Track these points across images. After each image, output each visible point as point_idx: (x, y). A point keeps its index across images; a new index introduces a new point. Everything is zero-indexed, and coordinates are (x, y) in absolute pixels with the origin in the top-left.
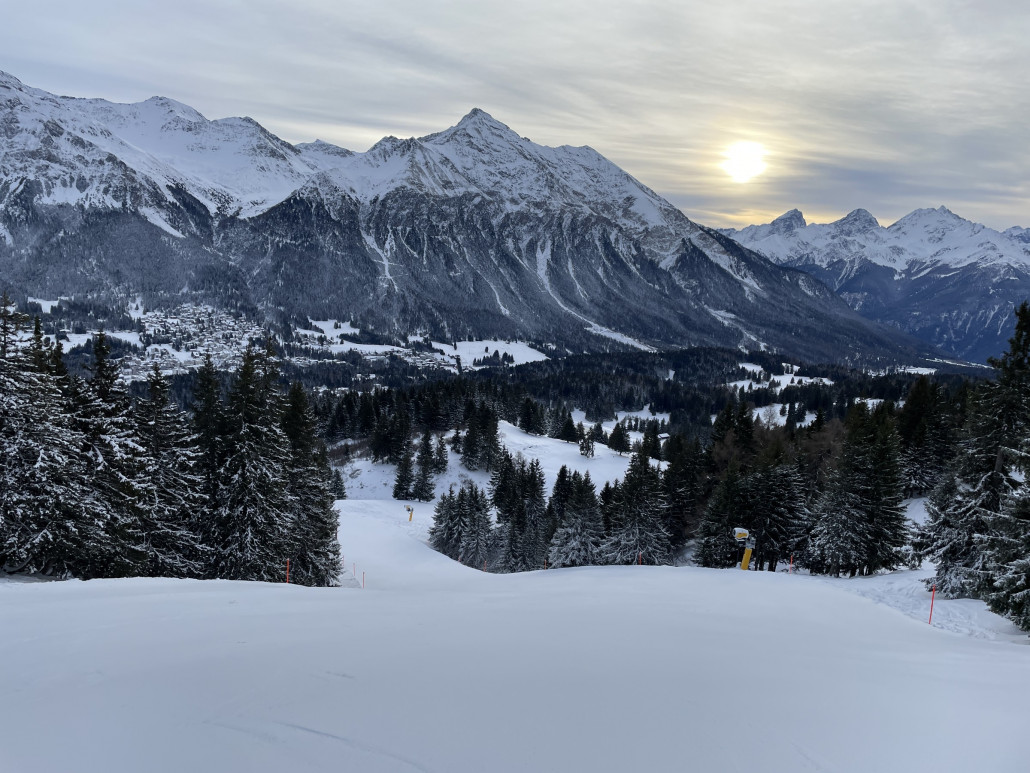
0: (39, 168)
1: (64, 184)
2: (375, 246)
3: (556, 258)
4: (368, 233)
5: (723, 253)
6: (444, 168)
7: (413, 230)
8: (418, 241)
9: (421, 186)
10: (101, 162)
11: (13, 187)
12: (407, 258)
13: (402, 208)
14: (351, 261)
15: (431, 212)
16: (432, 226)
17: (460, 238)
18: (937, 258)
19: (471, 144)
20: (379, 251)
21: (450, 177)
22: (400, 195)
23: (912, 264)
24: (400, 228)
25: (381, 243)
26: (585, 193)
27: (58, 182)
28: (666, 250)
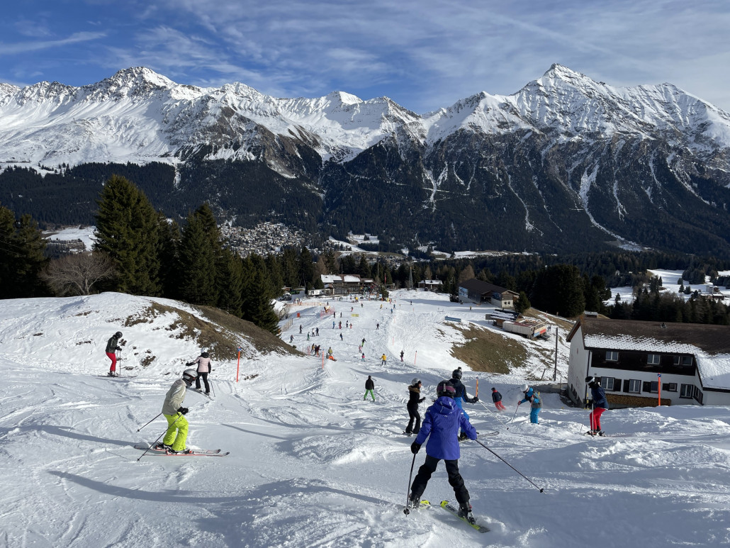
0: (213, 138)
1: (226, 147)
2: (430, 178)
4: (428, 169)
6: (503, 112)
7: (465, 163)
8: (467, 172)
9: (478, 128)
10: (251, 131)
11: (194, 150)
12: (454, 186)
13: (459, 147)
16: (482, 159)
20: (433, 182)
21: (508, 119)
22: (459, 137)
24: (454, 162)
27: (222, 145)
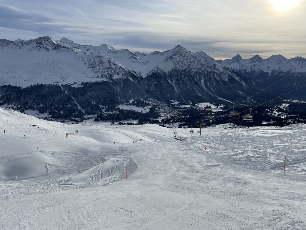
0: (110, 71)
2: (170, 82)
3: (205, 82)
4: (169, 79)
5: (237, 77)
6: (180, 63)
7: (177, 78)
8: (179, 80)
9: (177, 68)
10: (120, 68)
11: (108, 75)
12: (178, 84)
13: (174, 73)
14: (169, 86)
15: (180, 74)
16: (181, 77)
17: (186, 79)
18: (279, 69)
19: (181, 55)
20: (172, 83)
21: (182, 65)
22: (174, 70)
23: (273, 71)
24: (174, 77)
25: (172, 82)
26: (205, 64)
27: (114, 73)
28: (225, 77)
